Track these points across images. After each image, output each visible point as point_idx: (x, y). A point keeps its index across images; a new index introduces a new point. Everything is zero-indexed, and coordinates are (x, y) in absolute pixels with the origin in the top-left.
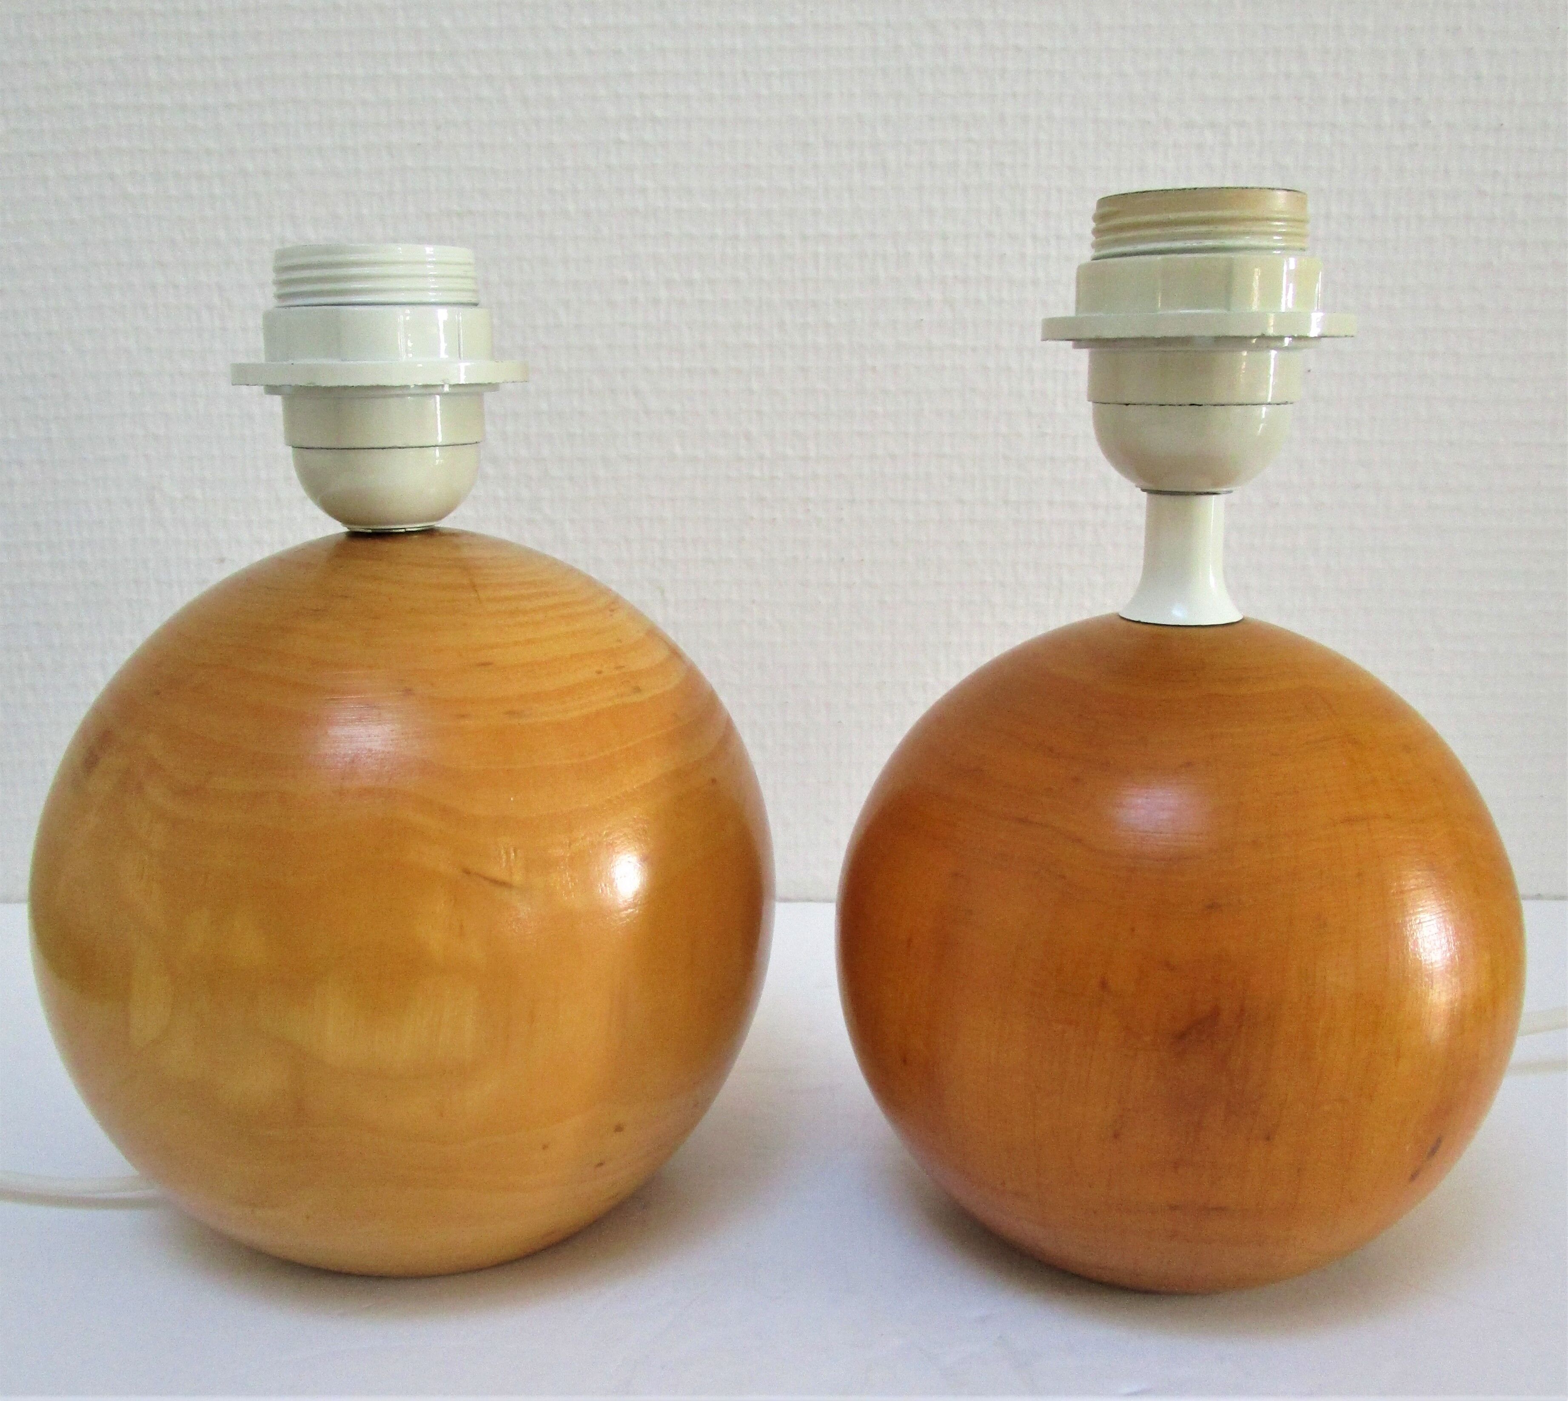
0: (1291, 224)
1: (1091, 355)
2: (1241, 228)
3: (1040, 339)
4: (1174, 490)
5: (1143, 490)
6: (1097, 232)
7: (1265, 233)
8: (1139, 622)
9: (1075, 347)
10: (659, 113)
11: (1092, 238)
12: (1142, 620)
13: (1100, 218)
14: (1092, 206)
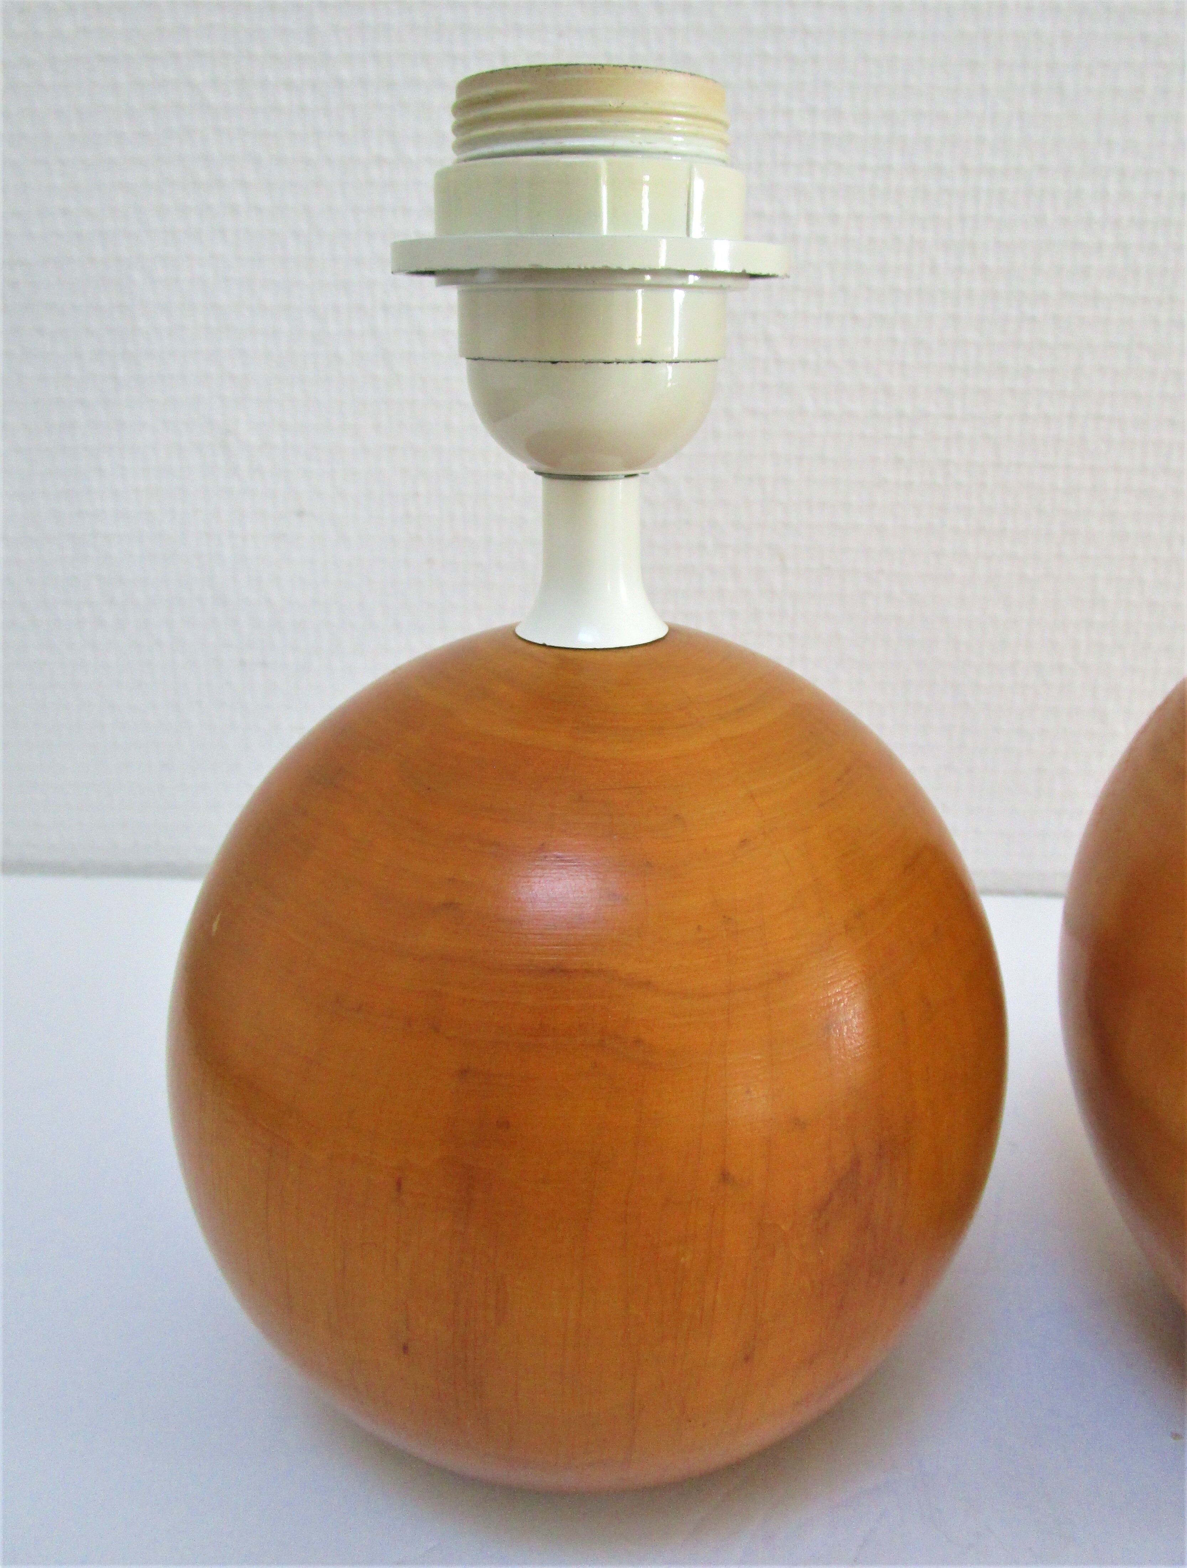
0: (690, 121)
1: (462, 293)
2: (631, 124)
3: (390, 271)
4: (576, 473)
5: (538, 473)
6: (458, 128)
7: (658, 132)
8: (544, 645)
9: (440, 284)
11: (452, 138)
12: (548, 644)
13: (460, 108)
14: (450, 93)
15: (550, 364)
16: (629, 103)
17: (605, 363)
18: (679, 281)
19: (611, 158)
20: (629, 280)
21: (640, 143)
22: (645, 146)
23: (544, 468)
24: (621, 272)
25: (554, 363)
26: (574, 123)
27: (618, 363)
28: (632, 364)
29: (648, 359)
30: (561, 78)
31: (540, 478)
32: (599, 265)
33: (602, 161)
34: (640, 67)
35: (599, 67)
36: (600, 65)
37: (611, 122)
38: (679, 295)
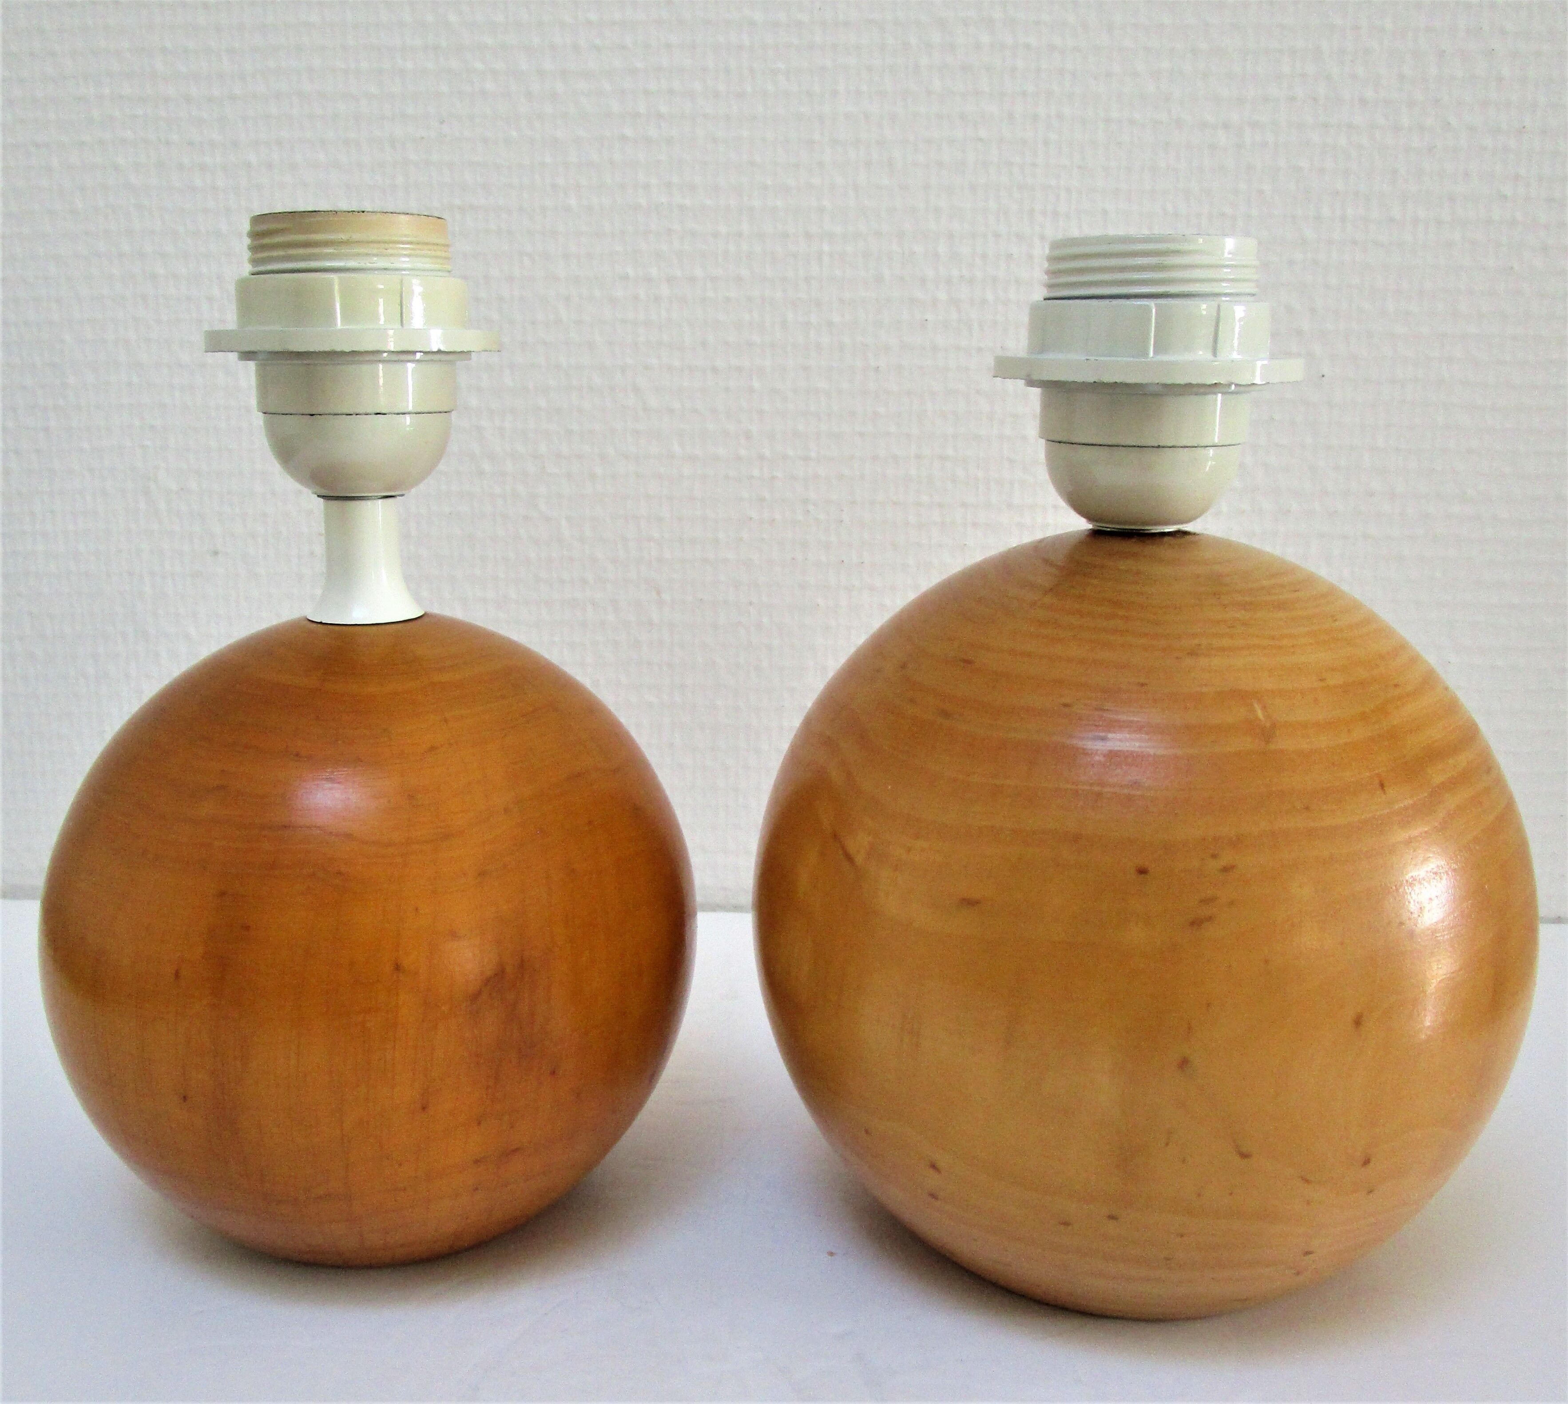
1: (259, 367)
5: (318, 497)
6: (254, 249)
9: (239, 359)
10: (663, 109)
11: (250, 256)
13: (255, 235)
14: (246, 226)
15: (310, 416)
16: (356, 236)
17: (347, 415)
18: (411, 357)
19: (343, 275)
20: (371, 357)
21: (365, 264)
22: (369, 265)
23: (324, 492)
24: (343, 353)
25: (312, 415)
26: (316, 250)
27: (357, 415)
28: (367, 416)
29: (378, 412)
30: (307, 220)
31: (322, 500)
32: (327, 349)
33: (334, 277)
34: (363, 212)
35: (334, 212)
36: (335, 211)
37: (344, 250)
38: (410, 366)
